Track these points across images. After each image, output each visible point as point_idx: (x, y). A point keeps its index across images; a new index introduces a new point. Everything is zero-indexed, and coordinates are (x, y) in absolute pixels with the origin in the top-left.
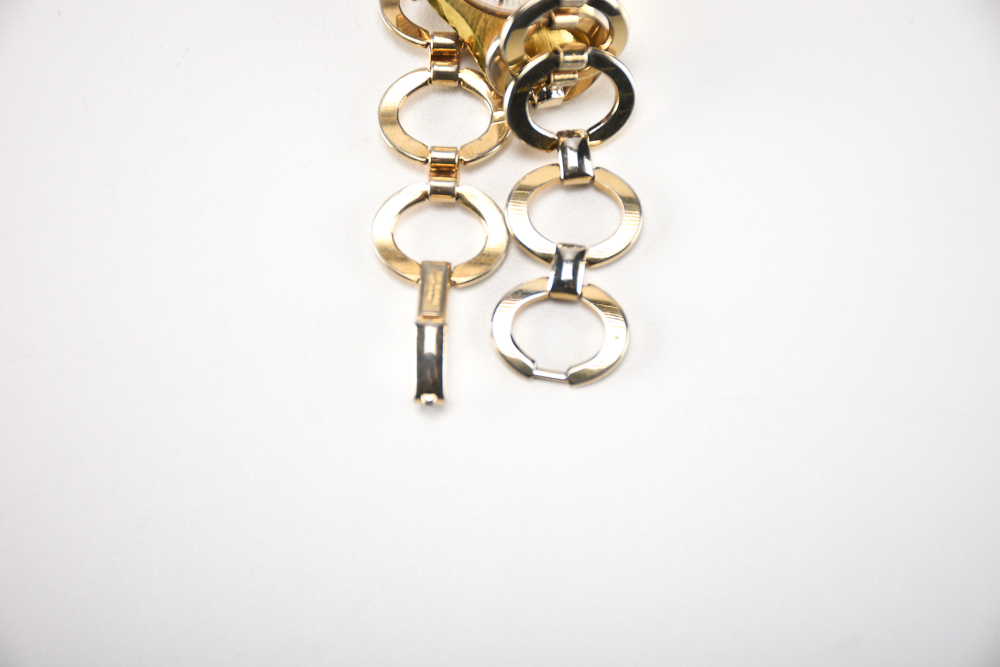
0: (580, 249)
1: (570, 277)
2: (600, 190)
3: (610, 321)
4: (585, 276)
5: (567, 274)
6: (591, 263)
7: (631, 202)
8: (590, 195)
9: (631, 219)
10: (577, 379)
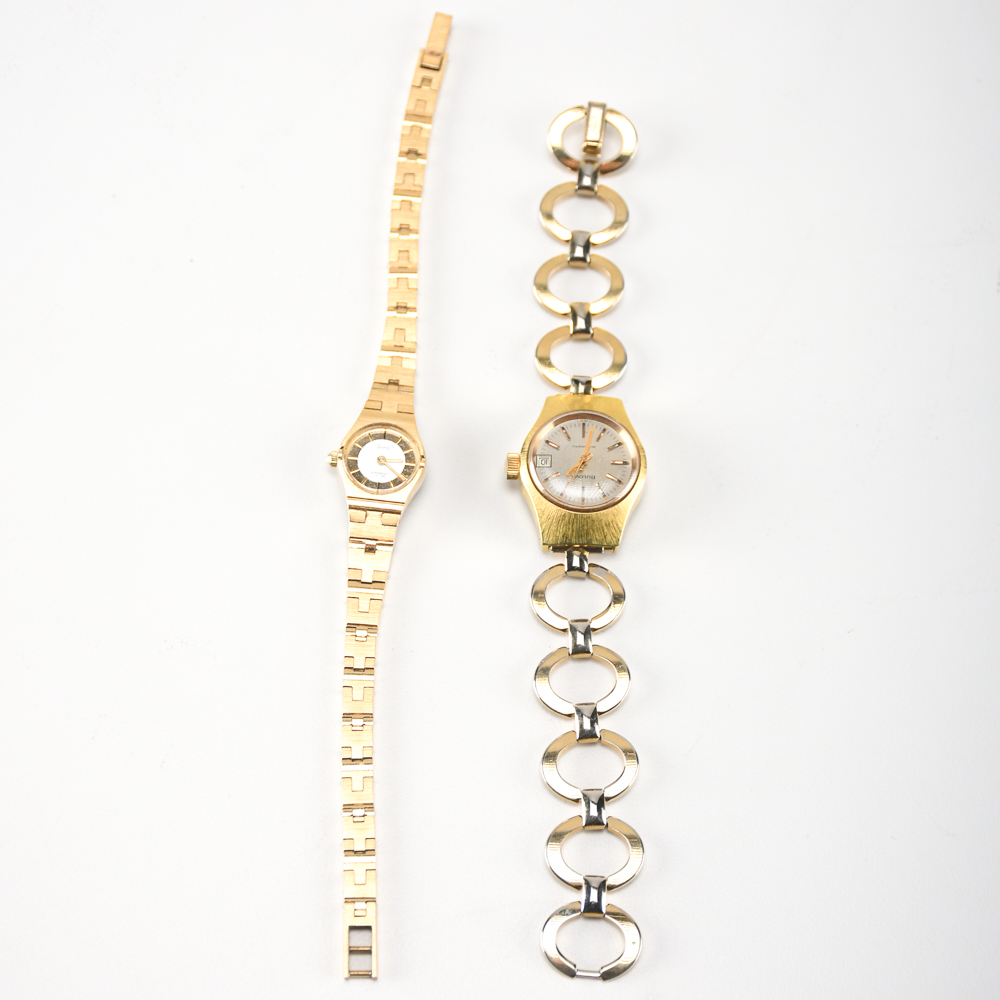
0: (603, 879)
1: (596, 900)
2: (611, 833)
3: (626, 927)
4: (607, 899)
5: (594, 898)
6: (611, 888)
7: (635, 841)
8: (604, 837)
9: (636, 853)
10: (607, 976)
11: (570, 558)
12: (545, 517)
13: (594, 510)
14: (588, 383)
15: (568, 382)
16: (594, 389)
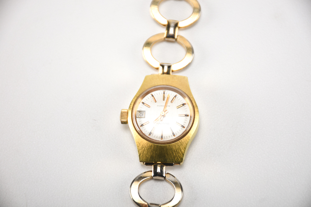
11: (155, 169)
12: (141, 146)
13: (168, 143)
14: (169, 67)
15: (157, 65)
16: (172, 71)
